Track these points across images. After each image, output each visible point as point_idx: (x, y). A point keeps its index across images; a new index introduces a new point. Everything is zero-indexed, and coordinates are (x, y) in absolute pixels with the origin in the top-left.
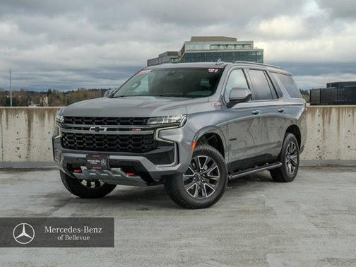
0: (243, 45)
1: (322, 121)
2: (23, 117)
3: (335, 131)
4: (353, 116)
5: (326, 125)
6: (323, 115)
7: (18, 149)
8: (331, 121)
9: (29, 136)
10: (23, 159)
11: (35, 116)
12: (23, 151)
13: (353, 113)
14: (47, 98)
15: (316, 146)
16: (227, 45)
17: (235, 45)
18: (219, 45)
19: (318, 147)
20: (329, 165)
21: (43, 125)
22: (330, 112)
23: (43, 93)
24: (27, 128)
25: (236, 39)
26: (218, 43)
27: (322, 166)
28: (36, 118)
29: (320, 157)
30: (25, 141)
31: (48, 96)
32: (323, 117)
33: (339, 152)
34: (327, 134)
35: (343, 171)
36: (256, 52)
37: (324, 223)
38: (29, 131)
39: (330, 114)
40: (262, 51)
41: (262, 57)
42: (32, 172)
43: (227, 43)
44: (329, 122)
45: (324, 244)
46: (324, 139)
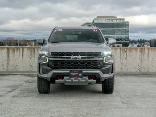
0: (120, 20)
1: (140, 54)
2: (5, 51)
3: (147, 59)
4: (155, 52)
5: (143, 56)
6: (141, 51)
7: (3, 65)
8: (145, 54)
9: (8, 60)
10: (5, 70)
11: (10, 50)
12: (5, 66)
13: (155, 50)
14: (34, 43)
15: (138, 65)
16: (113, 20)
17: (116, 20)
18: (109, 20)
19: (139, 66)
20: (143, 74)
21: (14, 55)
22: (144, 50)
23: (32, 41)
24: (7, 56)
25: (117, 17)
26: (109, 19)
27: (140, 75)
28: (11, 52)
29: (140, 70)
30: (6, 62)
31: (34, 42)
32: (141, 52)
33: (148, 68)
34: (143, 60)
35: (149, 77)
36: (126, 23)
37: (127, 102)
38: (8, 57)
39: (144, 51)
40: (128, 22)
41: (128, 25)
42: (8, 76)
43: (113, 19)
44: (144, 55)
45: (122, 112)
46: (141, 62)
